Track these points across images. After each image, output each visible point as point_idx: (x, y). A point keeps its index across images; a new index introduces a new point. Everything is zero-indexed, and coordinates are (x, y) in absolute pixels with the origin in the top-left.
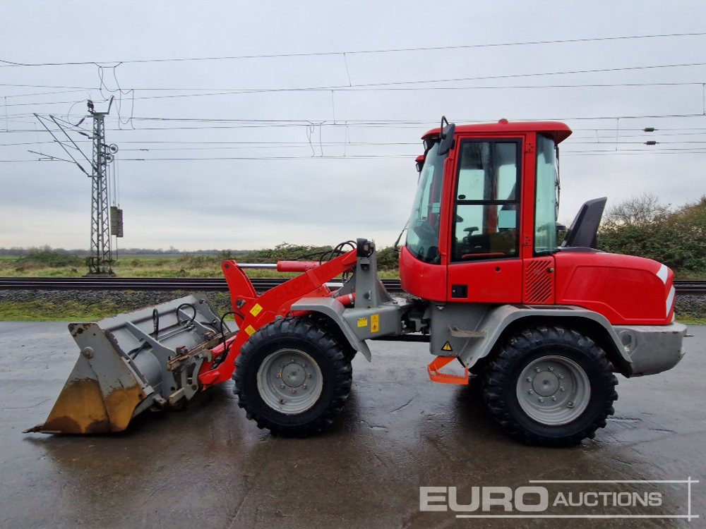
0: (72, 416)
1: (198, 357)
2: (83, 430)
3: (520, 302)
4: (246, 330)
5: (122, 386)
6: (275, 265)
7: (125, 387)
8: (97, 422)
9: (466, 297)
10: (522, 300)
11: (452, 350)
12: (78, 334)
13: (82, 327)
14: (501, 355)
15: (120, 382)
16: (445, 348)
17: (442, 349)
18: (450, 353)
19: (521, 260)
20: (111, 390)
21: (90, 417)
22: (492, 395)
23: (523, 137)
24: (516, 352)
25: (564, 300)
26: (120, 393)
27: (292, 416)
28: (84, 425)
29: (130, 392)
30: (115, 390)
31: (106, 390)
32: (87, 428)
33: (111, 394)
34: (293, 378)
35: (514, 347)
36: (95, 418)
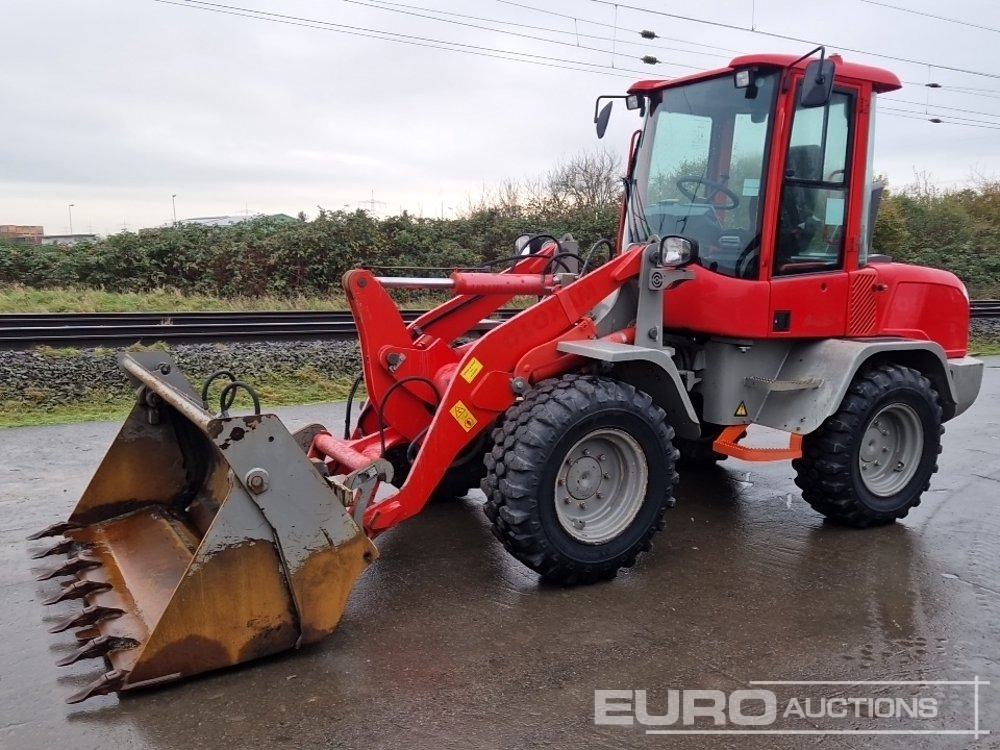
0: (207, 632)
1: (368, 476)
2: (234, 657)
3: (842, 334)
4: (453, 411)
5: (331, 542)
6: (448, 281)
7: (335, 543)
8: (268, 631)
9: (787, 330)
10: (845, 332)
11: (746, 415)
12: (231, 442)
13: (242, 425)
14: (848, 409)
15: (326, 535)
16: (739, 413)
17: (736, 415)
18: (744, 419)
19: (846, 274)
20: (306, 554)
21: (250, 624)
22: (836, 466)
23: (859, 87)
24: (865, 403)
25: (886, 329)
26: (326, 558)
27: (603, 545)
28: (236, 645)
29: (345, 552)
30: (314, 554)
31: (293, 558)
32: (243, 651)
33: (307, 563)
34: (585, 483)
35: (863, 396)
36: (264, 625)
